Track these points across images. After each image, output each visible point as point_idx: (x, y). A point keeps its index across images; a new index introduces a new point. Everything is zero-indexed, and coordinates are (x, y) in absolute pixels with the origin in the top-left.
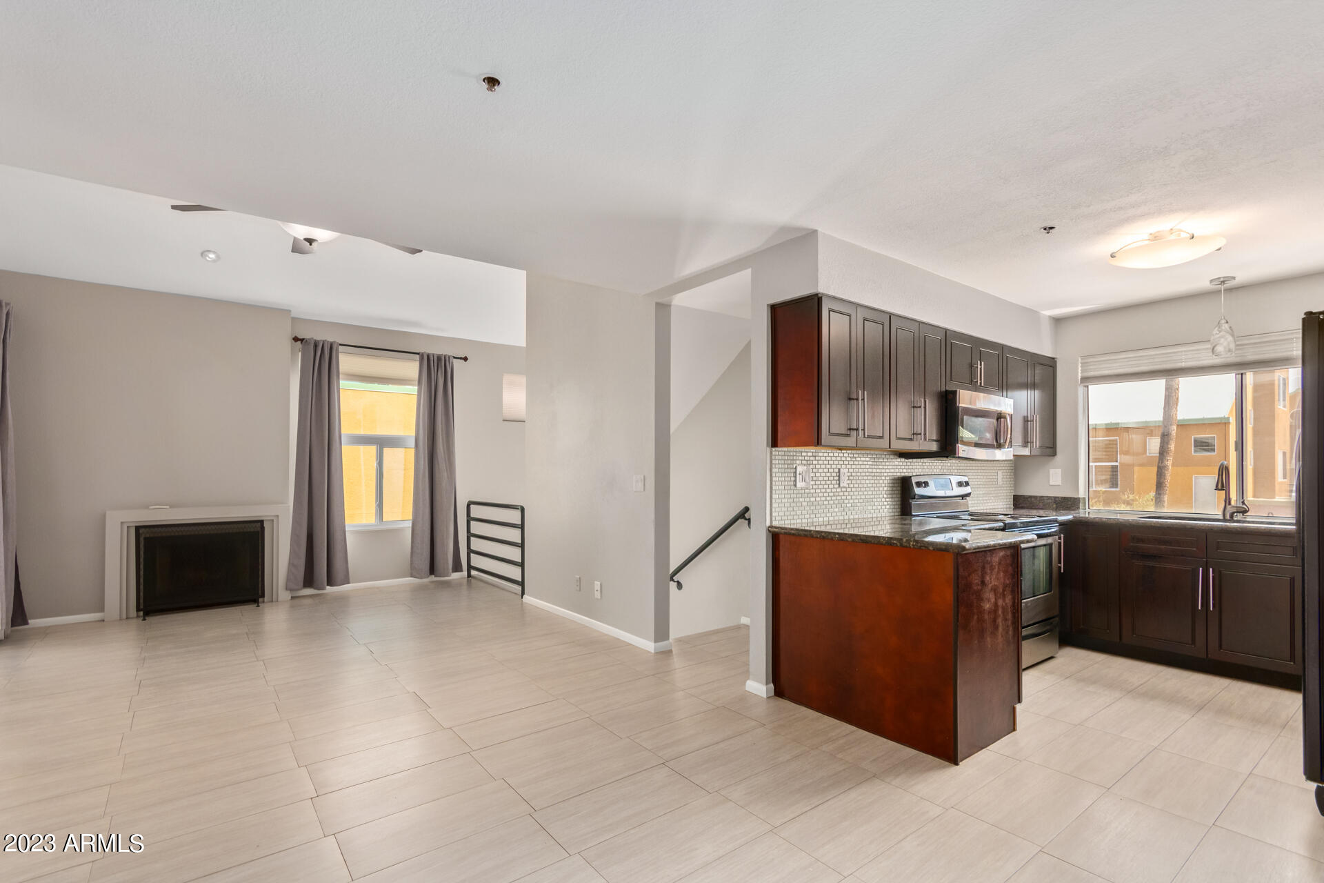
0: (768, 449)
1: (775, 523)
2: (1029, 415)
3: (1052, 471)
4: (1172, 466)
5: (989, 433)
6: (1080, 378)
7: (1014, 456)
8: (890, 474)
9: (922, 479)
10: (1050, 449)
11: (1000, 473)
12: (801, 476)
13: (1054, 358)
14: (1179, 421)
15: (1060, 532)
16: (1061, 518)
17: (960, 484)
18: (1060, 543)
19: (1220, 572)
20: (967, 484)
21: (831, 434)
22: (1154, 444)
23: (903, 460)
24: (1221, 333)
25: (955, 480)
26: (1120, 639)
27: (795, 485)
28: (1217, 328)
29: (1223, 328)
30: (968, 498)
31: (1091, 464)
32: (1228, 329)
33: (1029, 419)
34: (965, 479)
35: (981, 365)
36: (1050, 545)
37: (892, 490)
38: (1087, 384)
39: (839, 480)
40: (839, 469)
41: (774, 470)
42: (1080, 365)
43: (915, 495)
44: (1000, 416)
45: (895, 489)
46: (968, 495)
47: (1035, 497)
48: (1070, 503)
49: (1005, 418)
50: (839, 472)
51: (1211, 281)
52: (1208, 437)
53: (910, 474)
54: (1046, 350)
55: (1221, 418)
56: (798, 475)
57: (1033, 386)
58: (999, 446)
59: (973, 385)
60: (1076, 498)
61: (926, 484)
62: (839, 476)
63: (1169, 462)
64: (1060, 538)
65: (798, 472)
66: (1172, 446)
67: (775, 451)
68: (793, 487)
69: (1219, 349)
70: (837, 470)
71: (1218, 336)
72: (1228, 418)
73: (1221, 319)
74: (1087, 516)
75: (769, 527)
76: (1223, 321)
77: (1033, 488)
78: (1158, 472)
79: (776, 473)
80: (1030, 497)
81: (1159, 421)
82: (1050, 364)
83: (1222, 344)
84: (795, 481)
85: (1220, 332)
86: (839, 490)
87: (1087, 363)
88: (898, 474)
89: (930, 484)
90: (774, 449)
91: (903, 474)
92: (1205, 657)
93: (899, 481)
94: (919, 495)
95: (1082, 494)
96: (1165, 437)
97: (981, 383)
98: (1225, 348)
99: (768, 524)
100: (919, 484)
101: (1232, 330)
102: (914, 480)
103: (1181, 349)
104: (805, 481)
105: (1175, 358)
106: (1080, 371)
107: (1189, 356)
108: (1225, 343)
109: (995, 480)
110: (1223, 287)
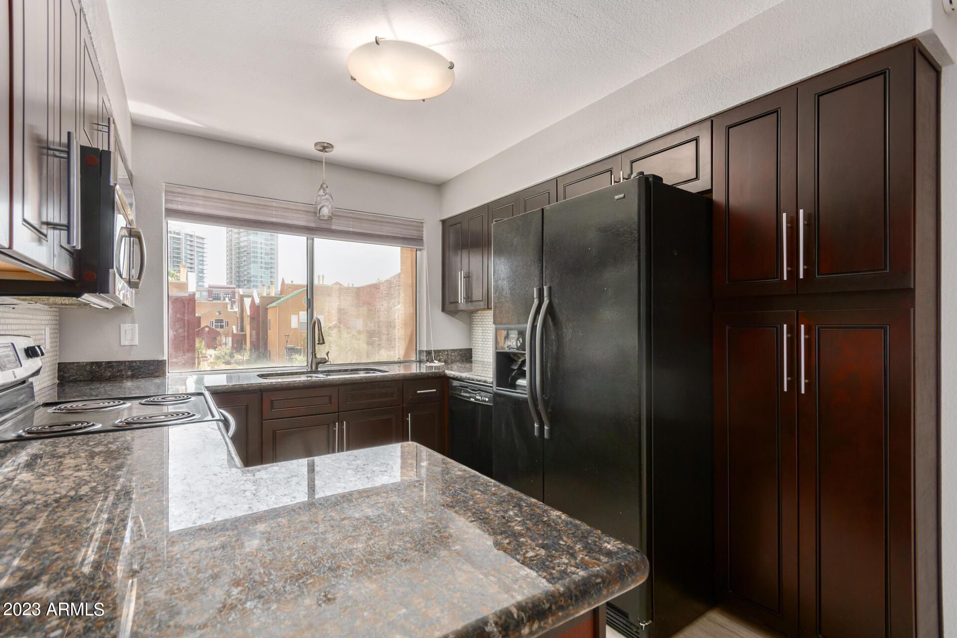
17: (27, 353)
25: (19, 344)
28: (322, 190)
30: (33, 379)
34: (32, 342)
42: (164, 192)
46: (38, 372)
73: (323, 183)
76: (325, 185)
103: (272, 203)
105: (266, 211)
106: (164, 201)
107: (279, 213)
108: (330, 206)
109: (43, 342)
110: (324, 155)
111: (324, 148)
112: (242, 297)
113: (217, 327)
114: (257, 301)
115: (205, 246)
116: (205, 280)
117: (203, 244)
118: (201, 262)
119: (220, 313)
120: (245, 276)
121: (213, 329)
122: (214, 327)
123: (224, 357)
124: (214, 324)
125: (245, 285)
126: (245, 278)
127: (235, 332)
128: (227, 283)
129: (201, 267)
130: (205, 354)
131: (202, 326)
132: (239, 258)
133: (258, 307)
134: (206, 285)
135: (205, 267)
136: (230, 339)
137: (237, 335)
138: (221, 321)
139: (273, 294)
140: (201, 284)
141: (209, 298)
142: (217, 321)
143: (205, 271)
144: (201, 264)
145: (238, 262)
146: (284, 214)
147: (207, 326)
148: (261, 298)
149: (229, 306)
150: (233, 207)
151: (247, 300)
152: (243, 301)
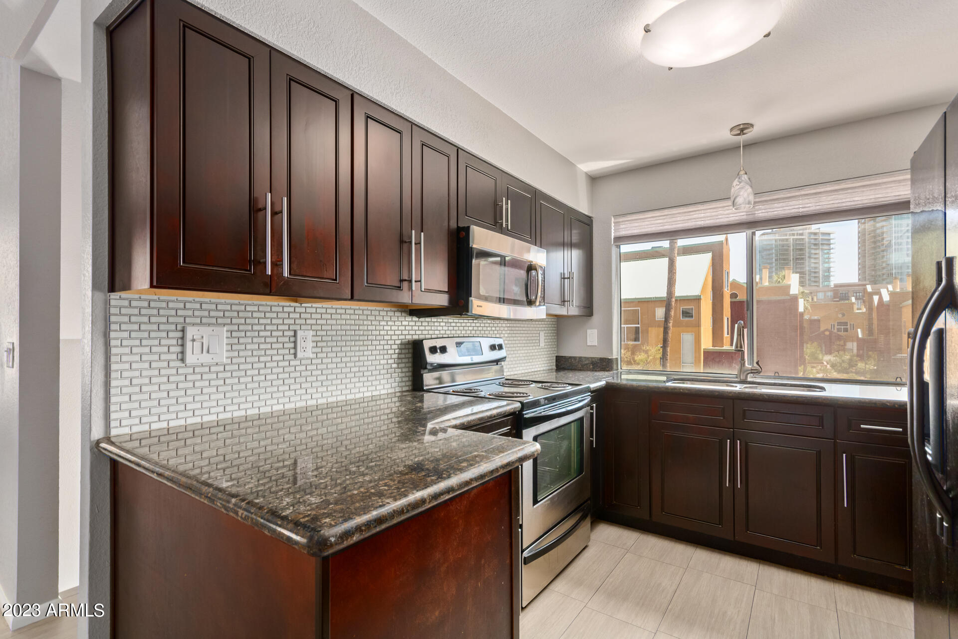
0: (98, 295)
1: (118, 432)
2: (566, 272)
3: (589, 331)
4: (672, 327)
5: (516, 285)
6: (613, 237)
7: (548, 315)
8: (401, 337)
9: (439, 343)
10: (588, 310)
11: (540, 333)
12: (198, 344)
13: (590, 217)
14: (676, 297)
15: (592, 401)
16: (593, 386)
17: (493, 347)
18: (592, 414)
19: (746, 444)
20: (500, 347)
22: (660, 313)
23: (415, 319)
24: (742, 184)
25: (486, 343)
26: (650, 516)
27: (183, 361)
28: (737, 179)
29: (743, 179)
30: (503, 363)
31: (622, 326)
32: (748, 180)
33: (566, 276)
34: (497, 342)
35: (507, 204)
36: (581, 420)
38: (619, 244)
39: (295, 348)
40: (295, 331)
41: (117, 335)
42: (613, 224)
43: (427, 363)
44: (530, 268)
45: (403, 356)
46: (503, 359)
47: (575, 358)
48: (605, 364)
49: (536, 269)
50: (295, 336)
51: (732, 130)
52: (688, 308)
53: (422, 337)
54: (583, 207)
55: (696, 296)
56: (190, 343)
57: (571, 245)
58: (530, 303)
59: (496, 225)
60: (609, 358)
61: (443, 350)
62: (295, 342)
63: (671, 325)
64: (592, 408)
65: (190, 338)
66: (672, 313)
67: (119, 298)
68: (176, 363)
69: (740, 201)
70: (292, 333)
71: (738, 187)
72: (700, 296)
73: (741, 170)
74: (619, 381)
76: (742, 172)
77: (574, 349)
78: (664, 331)
79: (124, 339)
80: (571, 358)
81: (664, 297)
82: (586, 223)
83: (742, 196)
84: (184, 352)
85: (740, 182)
86: (294, 363)
87: (619, 222)
88: (408, 337)
89: (448, 350)
90: (114, 295)
91: (414, 337)
92: (733, 539)
93: (410, 346)
94: (432, 364)
95: (615, 355)
96: (668, 308)
97: (507, 225)
98: (745, 199)
100: (433, 350)
101: (750, 181)
102: (427, 345)
103: (700, 207)
104: (208, 352)
105: (695, 216)
106: (613, 231)
107: (708, 214)
108: (746, 195)
109: (538, 341)
110: (741, 138)
112: (871, 295)
113: (839, 330)
114: (886, 298)
115: (832, 241)
116: (832, 278)
117: (830, 240)
118: (827, 260)
119: (843, 315)
120: (883, 268)
121: (835, 333)
122: (836, 331)
123: (841, 364)
124: (836, 327)
125: (883, 280)
126: (884, 271)
127: (860, 336)
128: (859, 279)
129: (826, 265)
130: (822, 360)
131: (822, 329)
132: (874, 248)
133: (888, 306)
134: (832, 284)
135: (832, 265)
136: (855, 344)
137: (862, 340)
138: (846, 324)
140: (826, 283)
141: (835, 298)
142: (840, 324)
143: (832, 269)
144: (827, 263)
145: (873, 253)
146: (714, 214)
147: (827, 330)
148: (892, 294)
149: (856, 307)
150: (665, 221)
151: (876, 298)
152: (872, 300)
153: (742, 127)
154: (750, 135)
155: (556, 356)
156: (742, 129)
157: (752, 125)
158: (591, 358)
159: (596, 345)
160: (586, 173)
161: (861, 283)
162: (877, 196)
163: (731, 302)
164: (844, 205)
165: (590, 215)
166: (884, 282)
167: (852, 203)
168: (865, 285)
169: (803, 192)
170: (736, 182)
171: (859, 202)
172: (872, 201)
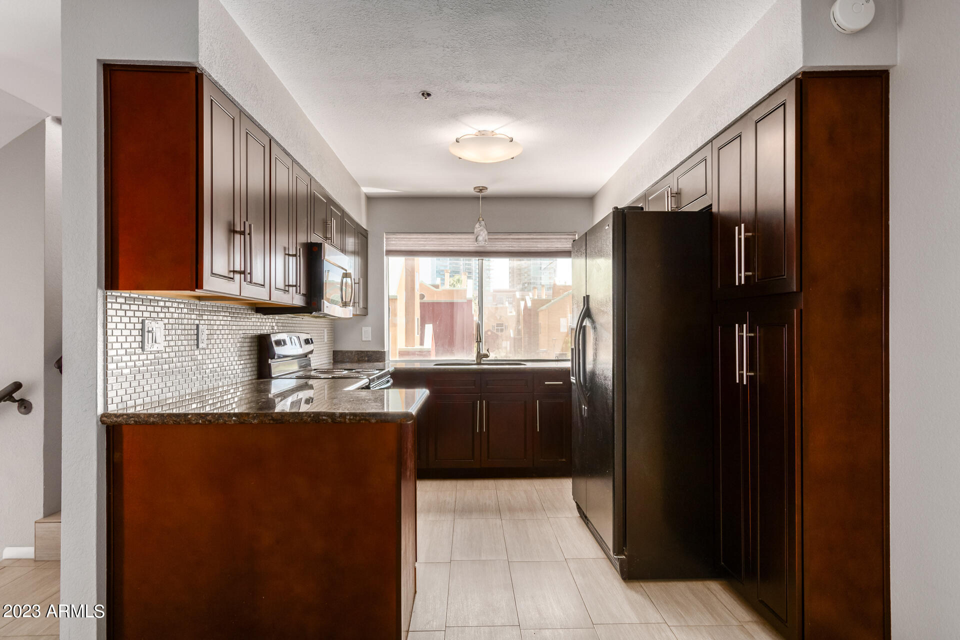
0: (100, 293)
1: (112, 409)
2: (356, 278)
3: (364, 329)
6: (385, 250)
7: (353, 314)
9: (282, 337)
10: (364, 309)
11: (325, 330)
12: (150, 334)
13: (367, 231)
19: (489, 402)
20: (311, 341)
21: (213, 274)
23: (259, 315)
25: (303, 338)
26: (427, 465)
27: (143, 348)
28: (478, 223)
29: (482, 223)
30: (310, 356)
33: (357, 281)
34: (308, 337)
37: (250, 350)
39: (197, 340)
40: (198, 326)
41: (110, 326)
42: (385, 239)
43: (275, 354)
44: (346, 276)
45: (252, 348)
46: (311, 352)
47: (351, 352)
48: (378, 356)
50: (197, 329)
51: (475, 188)
53: (268, 332)
54: (364, 224)
56: (146, 334)
57: (356, 255)
58: (345, 304)
59: (326, 240)
60: (383, 352)
61: (284, 343)
62: (197, 334)
65: (146, 330)
67: (112, 295)
68: (139, 351)
69: (480, 238)
70: (195, 327)
71: (479, 229)
73: (480, 217)
75: (103, 416)
76: (481, 219)
77: (350, 345)
79: (112, 329)
80: (347, 352)
83: (482, 235)
84: (143, 342)
85: (480, 226)
86: (197, 352)
87: (390, 238)
88: (255, 332)
89: (286, 343)
90: (109, 293)
91: (259, 332)
92: (480, 467)
93: (256, 340)
94: (279, 355)
95: (387, 348)
97: (332, 240)
98: (483, 238)
99: (100, 411)
100: (278, 343)
102: (274, 338)
103: (451, 236)
104: (155, 342)
105: (447, 243)
106: (385, 245)
107: (456, 243)
108: (484, 235)
109: (323, 337)
110: (480, 195)
111: (481, 190)
112: (519, 301)
113: (497, 330)
114: (529, 304)
119: (500, 317)
121: (494, 333)
122: (495, 331)
124: (495, 328)
128: (510, 287)
134: (493, 290)
139: (544, 297)
142: (498, 325)
146: (459, 243)
147: (489, 331)
148: (533, 301)
149: (508, 310)
150: (426, 243)
151: (522, 304)
152: (519, 306)
153: (481, 188)
154: (485, 193)
155: (334, 351)
156: (481, 189)
157: (487, 188)
158: (366, 351)
159: (370, 340)
160: (365, 193)
161: (511, 289)
162: (548, 246)
163: (421, 303)
164: (533, 248)
165: (367, 229)
166: (526, 290)
167: (536, 248)
168: (515, 292)
169: (512, 237)
170: (477, 225)
171: (539, 248)
172: (545, 248)
